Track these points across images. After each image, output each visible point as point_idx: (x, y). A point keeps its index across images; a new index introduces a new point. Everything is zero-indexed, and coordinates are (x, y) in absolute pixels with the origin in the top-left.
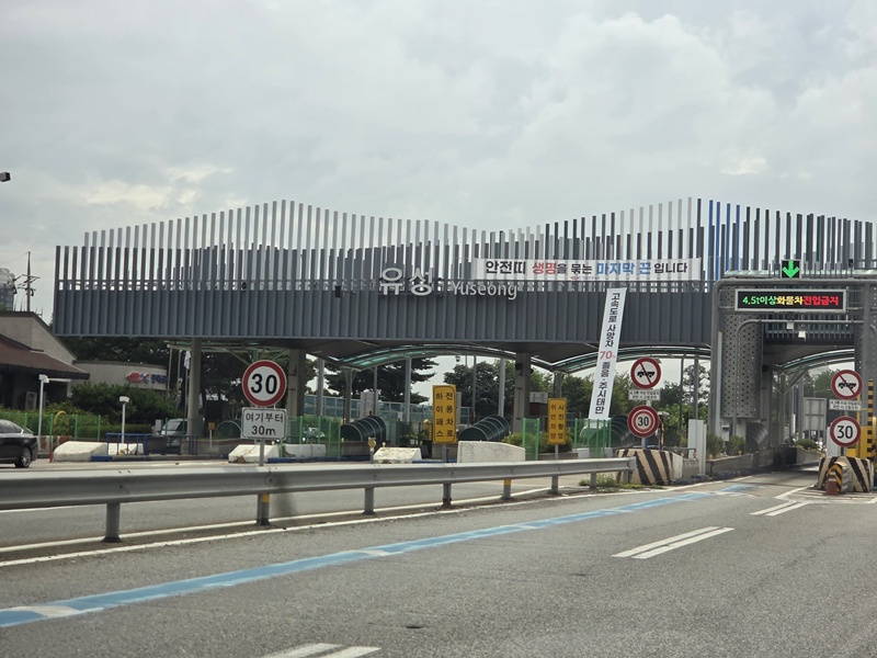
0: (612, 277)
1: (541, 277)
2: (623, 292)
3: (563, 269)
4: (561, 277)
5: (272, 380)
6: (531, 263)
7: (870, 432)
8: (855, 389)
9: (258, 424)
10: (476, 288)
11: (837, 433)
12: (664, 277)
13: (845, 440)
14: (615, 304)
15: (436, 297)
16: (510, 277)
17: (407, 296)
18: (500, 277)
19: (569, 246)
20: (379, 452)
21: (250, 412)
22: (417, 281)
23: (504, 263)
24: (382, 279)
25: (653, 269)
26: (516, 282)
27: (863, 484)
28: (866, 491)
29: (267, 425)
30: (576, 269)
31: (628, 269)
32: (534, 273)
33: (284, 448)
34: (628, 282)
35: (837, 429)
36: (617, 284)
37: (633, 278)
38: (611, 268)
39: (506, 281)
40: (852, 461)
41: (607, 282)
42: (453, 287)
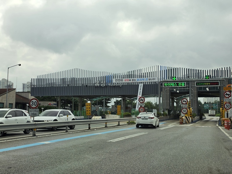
0: (140, 81)
1: (126, 82)
2: (142, 84)
3: (130, 80)
4: (130, 82)
5: (36, 102)
6: (124, 79)
7: (190, 111)
8: (186, 102)
9: (33, 112)
10: (114, 85)
12: (151, 81)
13: (184, 113)
14: (141, 87)
15: (106, 87)
16: (120, 82)
17: (100, 87)
18: (118, 82)
21: (31, 110)
22: (102, 83)
23: (119, 79)
24: (95, 83)
25: (148, 79)
26: (121, 83)
27: (189, 122)
28: (189, 123)
29: (35, 113)
30: (133, 80)
31: (143, 80)
34: (143, 82)
35: (183, 111)
36: (141, 83)
38: (140, 80)
39: (119, 83)
40: (186, 117)
41: (139, 83)
42: (109, 84)
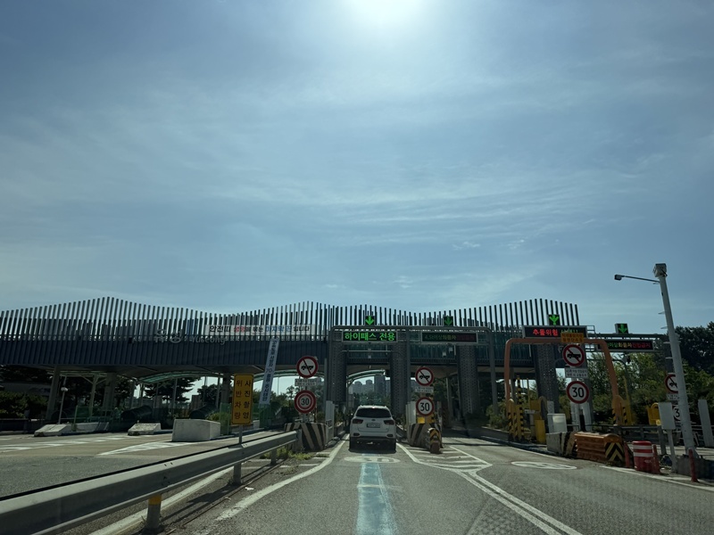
0: (273, 333)
1: (238, 334)
2: (278, 340)
4: (248, 334)
6: (233, 327)
8: (429, 379)
10: (204, 339)
11: (420, 408)
12: (298, 333)
13: (425, 412)
14: (274, 346)
15: (183, 344)
16: (222, 334)
17: (168, 343)
18: (217, 333)
19: (253, 319)
20: (134, 427)
22: (173, 336)
23: (220, 327)
24: (154, 335)
25: (293, 329)
26: (225, 336)
30: (255, 329)
31: (281, 329)
32: (234, 332)
33: (75, 426)
34: (280, 336)
35: (420, 405)
36: (276, 337)
37: (283, 334)
38: (273, 328)
39: (220, 336)
41: (270, 336)
42: (192, 339)
